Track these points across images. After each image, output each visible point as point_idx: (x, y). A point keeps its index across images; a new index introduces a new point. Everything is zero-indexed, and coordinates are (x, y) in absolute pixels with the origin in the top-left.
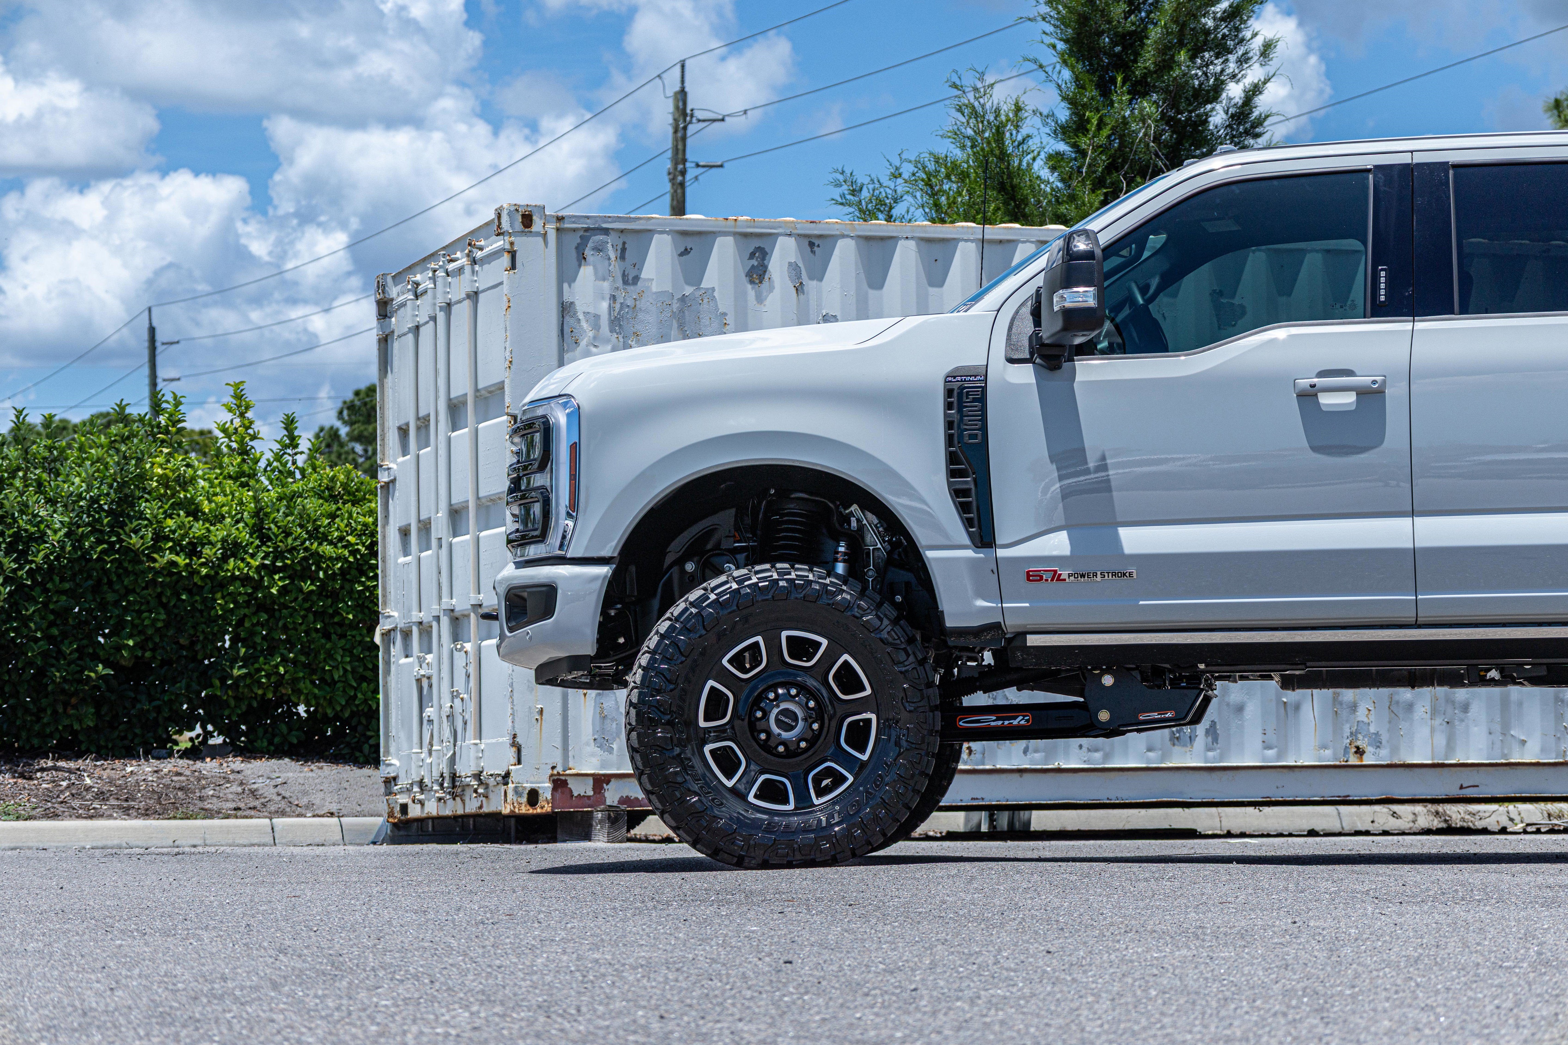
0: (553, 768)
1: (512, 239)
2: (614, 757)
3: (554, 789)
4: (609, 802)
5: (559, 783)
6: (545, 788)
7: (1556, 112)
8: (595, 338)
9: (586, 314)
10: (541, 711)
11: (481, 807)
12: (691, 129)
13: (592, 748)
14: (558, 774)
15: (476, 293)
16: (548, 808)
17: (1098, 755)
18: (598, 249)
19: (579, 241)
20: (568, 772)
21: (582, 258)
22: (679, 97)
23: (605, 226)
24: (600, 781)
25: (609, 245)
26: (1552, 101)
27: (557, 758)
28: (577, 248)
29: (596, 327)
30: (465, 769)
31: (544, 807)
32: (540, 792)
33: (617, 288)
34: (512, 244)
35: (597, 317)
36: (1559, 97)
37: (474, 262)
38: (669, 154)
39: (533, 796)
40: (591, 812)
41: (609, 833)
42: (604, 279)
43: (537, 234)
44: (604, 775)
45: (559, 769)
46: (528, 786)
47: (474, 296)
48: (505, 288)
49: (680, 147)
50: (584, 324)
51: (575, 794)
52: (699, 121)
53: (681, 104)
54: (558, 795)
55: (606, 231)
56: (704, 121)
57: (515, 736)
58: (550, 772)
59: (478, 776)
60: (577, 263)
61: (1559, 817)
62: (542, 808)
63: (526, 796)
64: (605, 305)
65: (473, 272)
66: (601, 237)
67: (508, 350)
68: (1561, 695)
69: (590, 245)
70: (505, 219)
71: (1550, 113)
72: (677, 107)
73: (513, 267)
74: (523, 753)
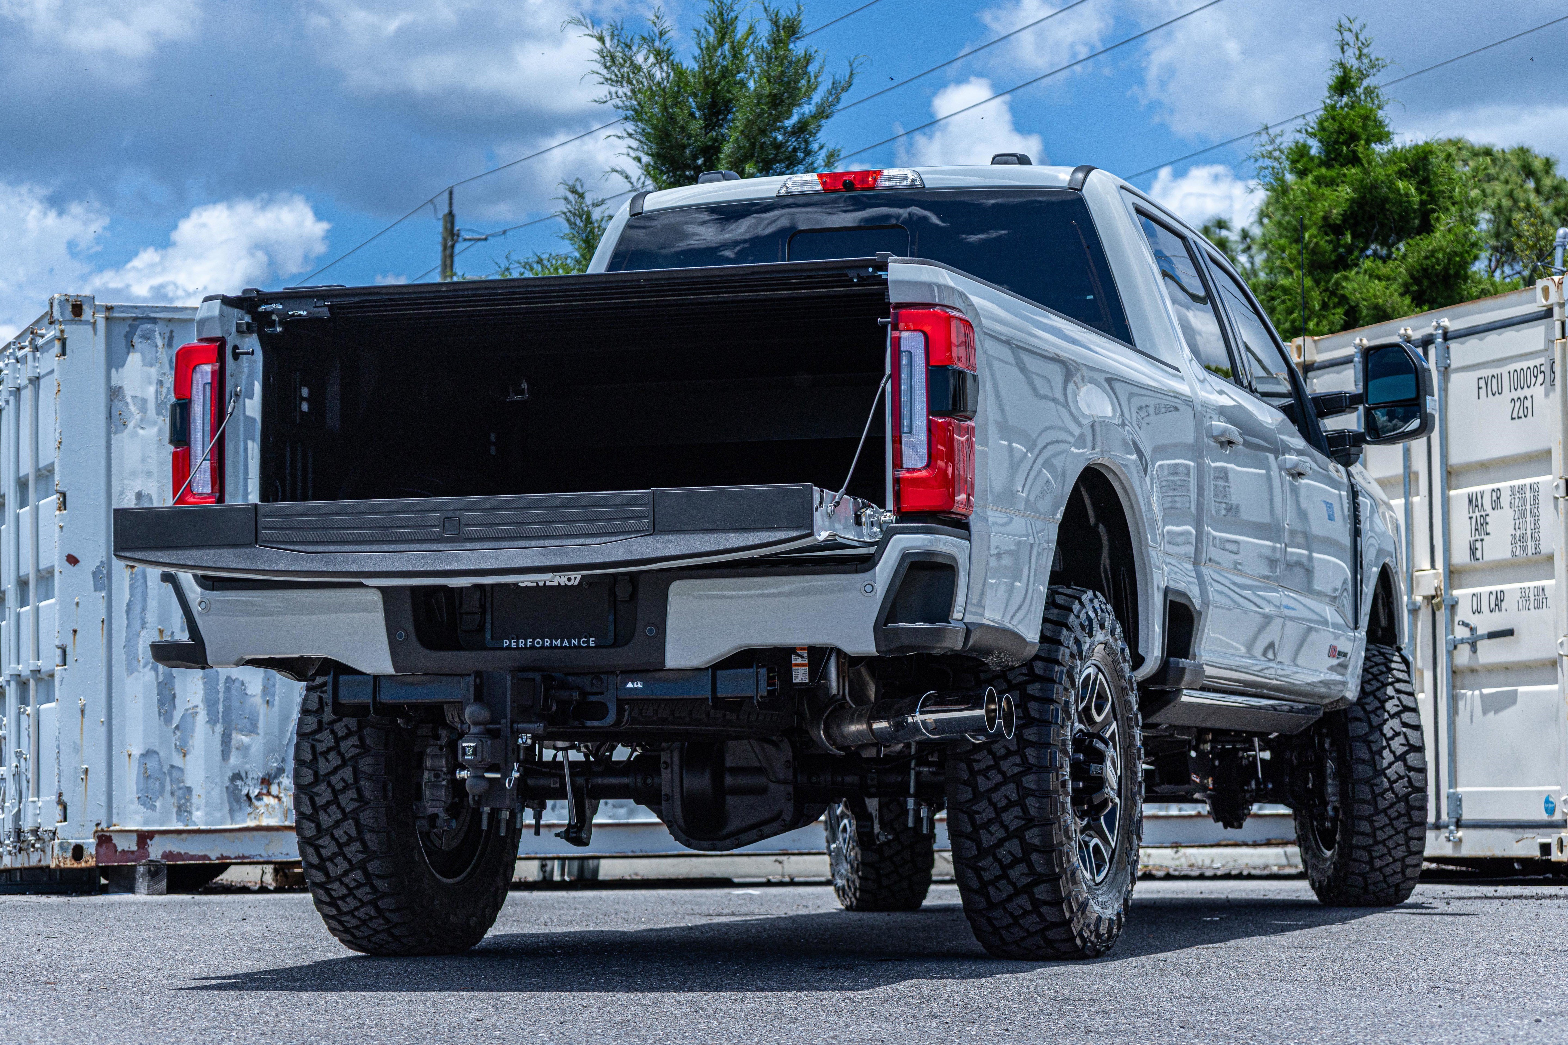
0: (98, 825)
1: (63, 327)
2: (157, 814)
3: (99, 845)
4: (152, 857)
5: (104, 839)
6: (90, 843)
8: (142, 420)
9: (133, 397)
10: (86, 771)
11: (40, 861)
12: (459, 247)
13: (136, 806)
14: (103, 830)
15: (38, 378)
16: (92, 863)
17: (622, 811)
18: (146, 337)
19: (127, 329)
20: (112, 828)
21: (131, 346)
22: (448, 218)
23: (152, 315)
24: (144, 837)
25: (157, 334)
27: (102, 817)
28: (126, 336)
29: (143, 410)
30: (27, 825)
31: (88, 862)
32: (85, 847)
33: (164, 374)
34: (62, 331)
35: (144, 401)
37: (36, 349)
38: (439, 270)
39: (78, 852)
40: (135, 866)
41: (149, 886)
42: (151, 365)
43: (87, 322)
44: (148, 832)
45: (104, 826)
46: (73, 841)
47: (35, 381)
48: (56, 375)
49: (448, 262)
50: (132, 407)
51: (119, 849)
52: (465, 240)
53: (449, 225)
54: (102, 850)
55: (154, 320)
56: (470, 240)
57: (60, 795)
58: (95, 828)
59: (35, 831)
60: (125, 350)
62: (86, 862)
63: (71, 851)
64: (152, 389)
65: (34, 358)
66: (149, 326)
67: (58, 431)
69: (138, 333)
70: (56, 307)
72: (446, 228)
73: (64, 353)
74: (68, 811)
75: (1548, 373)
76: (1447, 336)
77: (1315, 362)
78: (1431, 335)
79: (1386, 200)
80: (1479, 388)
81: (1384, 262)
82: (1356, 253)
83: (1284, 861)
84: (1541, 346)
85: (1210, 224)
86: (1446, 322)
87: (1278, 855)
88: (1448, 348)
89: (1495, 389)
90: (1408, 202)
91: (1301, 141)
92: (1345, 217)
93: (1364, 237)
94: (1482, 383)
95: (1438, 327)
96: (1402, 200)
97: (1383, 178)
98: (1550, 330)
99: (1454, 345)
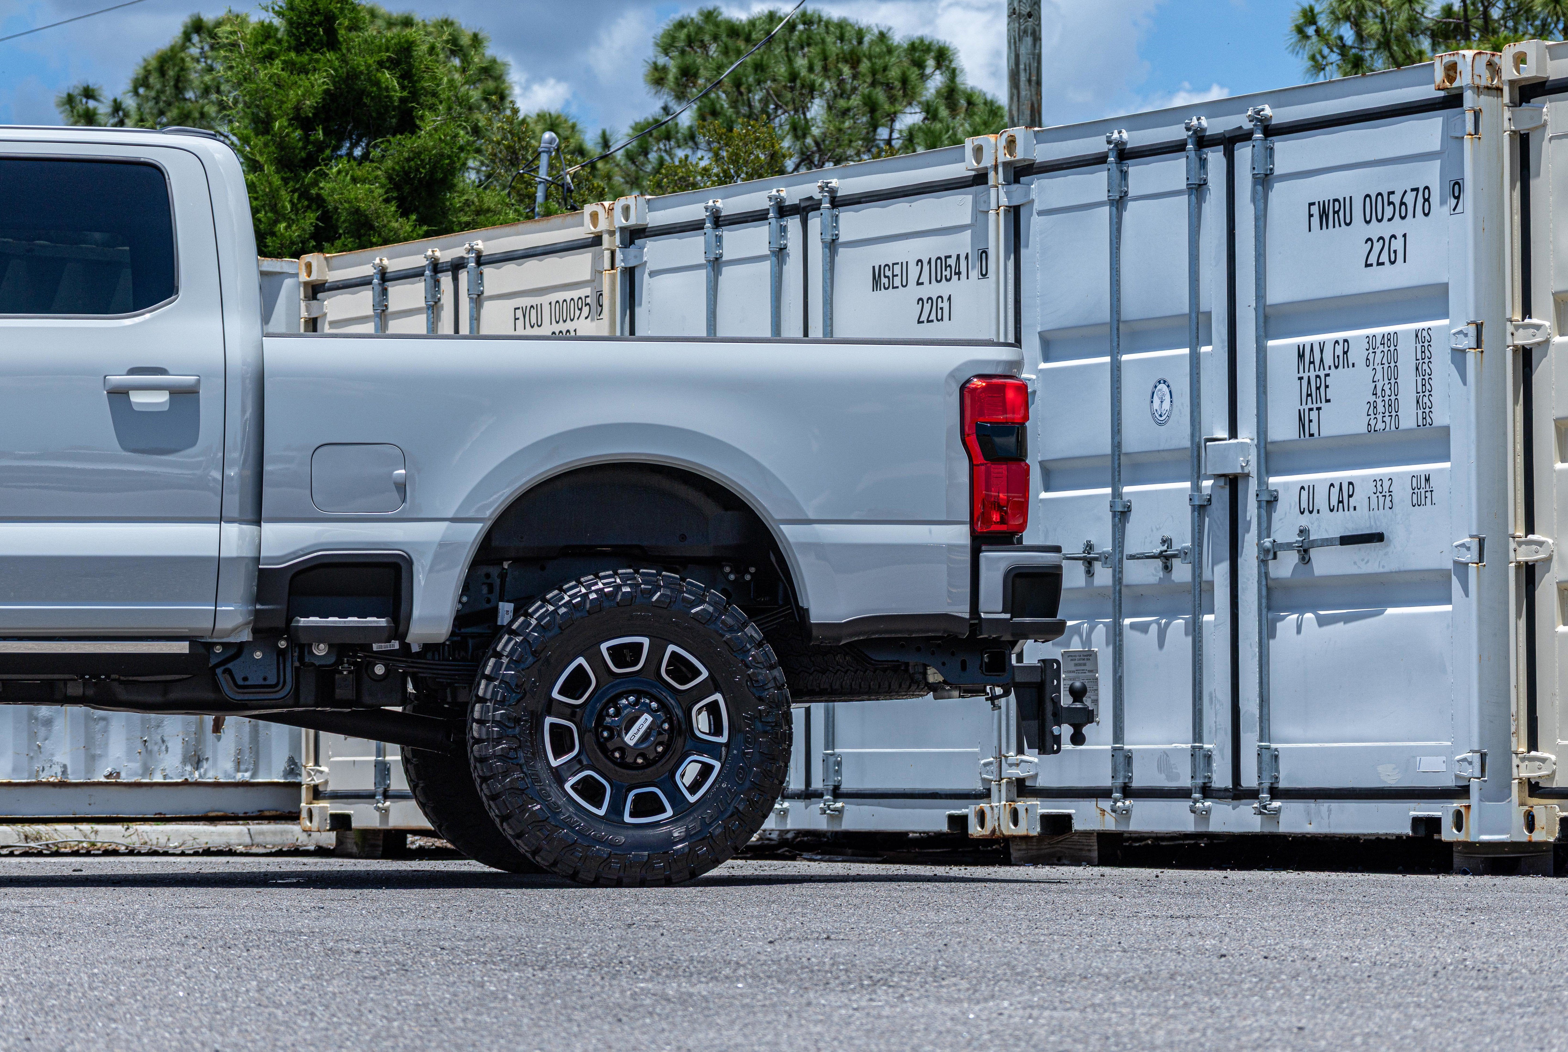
7: (67, 107)
26: (65, 95)
36: (71, 92)
61: (37, 839)
68: (35, 713)
71: (62, 109)
75: (594, 305)
76: (481, 260)
77: (326, 282)
78: (462, 258)
79: (363, 92)
80: (516, 319)
81: (360, 164)
82: (328, 152)
83: (247, 840)
84: (587, 276)
85: (76, 92)
86: (480, 245)
87: (240, 834)
88: (481, 274)
89: (533, 321)
90: (387, 97)
91: (267, 21)
92: (317, 110)
93: (337, 136)
94: (519, 313)
95: (471, 250)
96: (382, 94)
97: (362, 68)
98: (597, 260)
99: (487, 270)
